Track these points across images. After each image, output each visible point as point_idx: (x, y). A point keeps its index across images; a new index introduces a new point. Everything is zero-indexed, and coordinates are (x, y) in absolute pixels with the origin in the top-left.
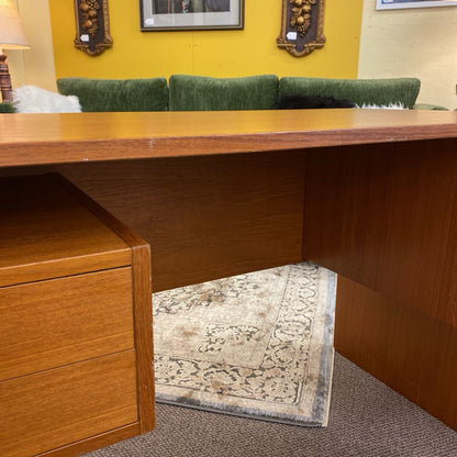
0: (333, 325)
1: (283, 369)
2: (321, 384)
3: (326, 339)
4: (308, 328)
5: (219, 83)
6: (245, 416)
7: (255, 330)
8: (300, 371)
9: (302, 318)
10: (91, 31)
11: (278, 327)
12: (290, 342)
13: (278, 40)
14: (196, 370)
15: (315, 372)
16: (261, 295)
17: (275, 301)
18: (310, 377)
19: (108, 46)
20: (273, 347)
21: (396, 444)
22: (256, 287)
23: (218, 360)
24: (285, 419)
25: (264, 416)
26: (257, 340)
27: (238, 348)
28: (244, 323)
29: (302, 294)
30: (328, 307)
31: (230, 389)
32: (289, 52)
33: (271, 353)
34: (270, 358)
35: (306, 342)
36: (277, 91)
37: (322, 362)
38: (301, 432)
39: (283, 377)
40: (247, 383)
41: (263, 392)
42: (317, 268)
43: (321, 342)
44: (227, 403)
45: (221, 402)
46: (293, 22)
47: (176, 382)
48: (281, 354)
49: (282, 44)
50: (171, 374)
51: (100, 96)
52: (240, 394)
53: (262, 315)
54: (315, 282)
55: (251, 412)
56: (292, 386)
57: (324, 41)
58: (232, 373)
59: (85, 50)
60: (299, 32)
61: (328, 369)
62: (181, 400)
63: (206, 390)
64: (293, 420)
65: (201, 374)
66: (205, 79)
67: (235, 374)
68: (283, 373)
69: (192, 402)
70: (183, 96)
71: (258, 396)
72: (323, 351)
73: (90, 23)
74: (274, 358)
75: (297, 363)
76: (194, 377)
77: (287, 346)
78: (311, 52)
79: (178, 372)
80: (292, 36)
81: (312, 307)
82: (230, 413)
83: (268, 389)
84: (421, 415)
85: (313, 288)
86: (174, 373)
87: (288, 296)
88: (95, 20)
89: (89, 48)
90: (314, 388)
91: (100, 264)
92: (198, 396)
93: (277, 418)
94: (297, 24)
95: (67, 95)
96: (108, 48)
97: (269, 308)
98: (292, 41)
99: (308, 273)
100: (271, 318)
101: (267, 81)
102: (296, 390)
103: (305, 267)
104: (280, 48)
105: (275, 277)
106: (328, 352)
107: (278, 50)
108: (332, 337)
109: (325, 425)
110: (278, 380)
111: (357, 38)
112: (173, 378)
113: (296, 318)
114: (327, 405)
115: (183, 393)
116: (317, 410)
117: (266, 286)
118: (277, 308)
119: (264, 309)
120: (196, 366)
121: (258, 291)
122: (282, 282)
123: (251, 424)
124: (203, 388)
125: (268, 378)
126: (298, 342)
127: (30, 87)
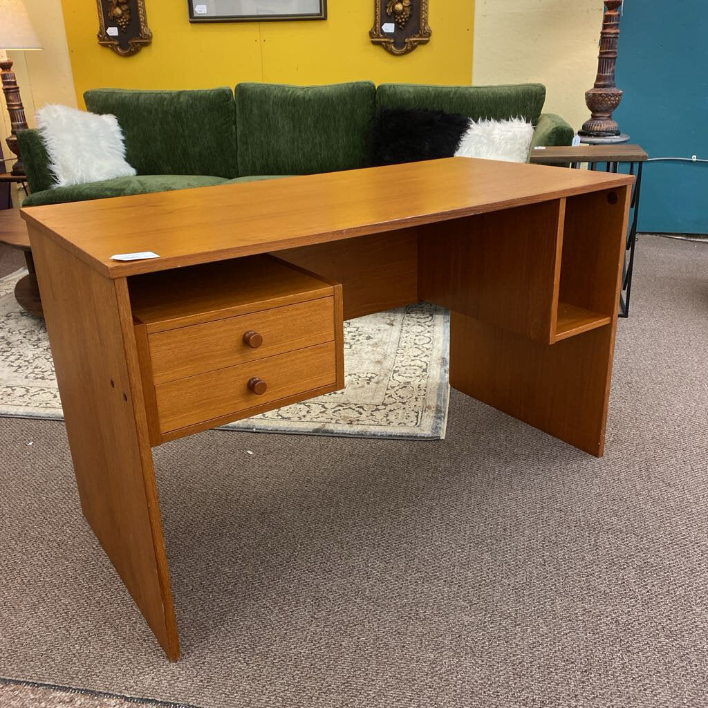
0: (448, 366)
1: (404, 403)
2: (438, 410)
3: (442, 378)
4: (425, 370)
5: (300, 93)
6: (374, 437)
7: (374, 375)
8: (420, 403)
9: (419, 363)
10: (121, 22)
11: (395, 372)
12: (409, 383)
13: (371, 34)
14: (323, 410)
15: (433, 402)
16: (375, 345)
17: (390, 350)
18: (429, 407)
19: (146, 41)
20: (393, 388)
21: (501, 446)
22: (369, 338)
23: (342, 401)
24: (408, 437)
25: (391, 436)
26: (377, 383)
27: (359, 391)
28: (362, 371)
29: (417, 341)
30: (444, 351)
31: (358, 420)
32: (386, 49)
33: (392, 392)
34: (391, 396)
35: (424, 382)
36: (374, 103)
37: (439, 396)
38: (422, 445)
39: (404, 409)
40: (372, 415)
41: (388, 420)
42: (431, 315)
43: (438, 380)
44: (356, 430)
45: (352, 429)
46: (389, 11)
47: (308, 418)
48: (401, 393)
49: (377, 39)
50: (301, 414)
51: (145, 114)
52: (368, 423)
53: (379, 362)
54: (430, 329)
55: (379, 434)
56: (413, 415)
57: (429, 34)
58: (357, 409)
59: (113, 49)
60: (397, 24)
61: (445, 401)
62: (317, 430)
63: (336, 423)
64: (416, 437)
65: (330, 412)
66: (282, 88)
67: (361, 410)
68: (405, 406)
69: (327, 431)
70: (255, 111)
71: (383, 423)
72: (440, 387)
73: (118, 11)
74: (395, 396)
75: (416, 398)
76: (324, 415)
77: (405, 386)
78: (413, 48)
79: (308, 412)
80: (389, 28)
81: (428, 352)
82: (361, 436)
83: (392, 418)
84: (524, 427)
85: (428, 335)
86: (304, 413)
87: (403, 344)
88: (125, 7)
89: (120, 45)
90: (433, 414)
91: (320, 295)
92: (330, 427)
93: (402, 436)
94: (395, 13)
95: (101, 113)
96: (147, 44)
97: (385, 356)
98: (389, 35)
99: (422, 321)
100: (388, 364)
101: (361, 89)
102: (417, 417)
103: (419, 316)
104: (374, 43)
105: (387, 327)
106: (444, 387)
107: (372, 47)
108: (447, 376)
109: (443, 437)
110: (401, 412)
111: (470, 30)
112: (304, 416)
113: (412, 363)
114: (444, 425)
115: (317, 426)
116: (436, 428)
117: (380, 336)
118: (393, 356)
119: (380, 357)
120: (323, 406)
121: (371, 342)
122: (395, 332)
123: (380, 442)
124: (334, 421)
125: (390, 411)
126: (415, 382)
127: (57, 107)
